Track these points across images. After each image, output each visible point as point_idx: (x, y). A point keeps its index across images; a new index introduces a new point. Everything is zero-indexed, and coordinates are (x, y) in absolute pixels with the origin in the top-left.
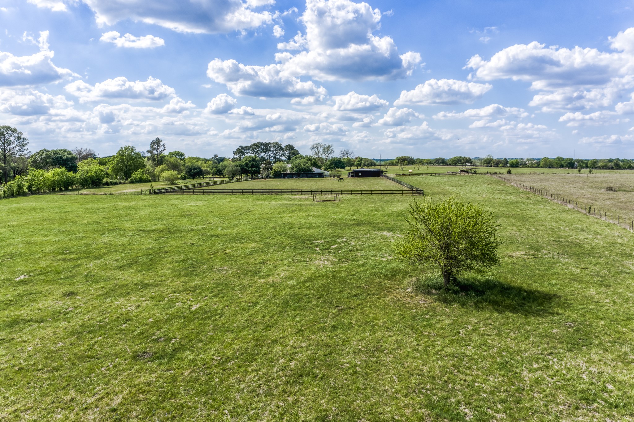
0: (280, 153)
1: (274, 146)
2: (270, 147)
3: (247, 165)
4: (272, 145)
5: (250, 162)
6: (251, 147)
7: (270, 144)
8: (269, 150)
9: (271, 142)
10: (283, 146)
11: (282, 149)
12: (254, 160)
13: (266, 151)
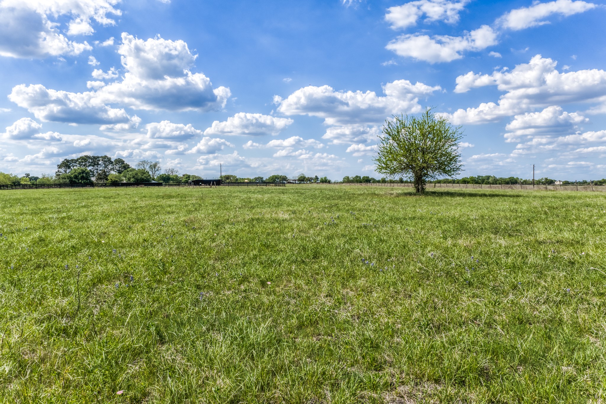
0: (110, 167)
1: (102, 160)
2: (99, 161)
3: (76, 177)
4: (101, 159)
5: (80, 173)
6: (77, 160)
7: (98, 157)
8: (98, 164)
9: (100, 156)
10: (113, 160)
11: (112, 163)
12: (83, 172)
13: (95, 164)
